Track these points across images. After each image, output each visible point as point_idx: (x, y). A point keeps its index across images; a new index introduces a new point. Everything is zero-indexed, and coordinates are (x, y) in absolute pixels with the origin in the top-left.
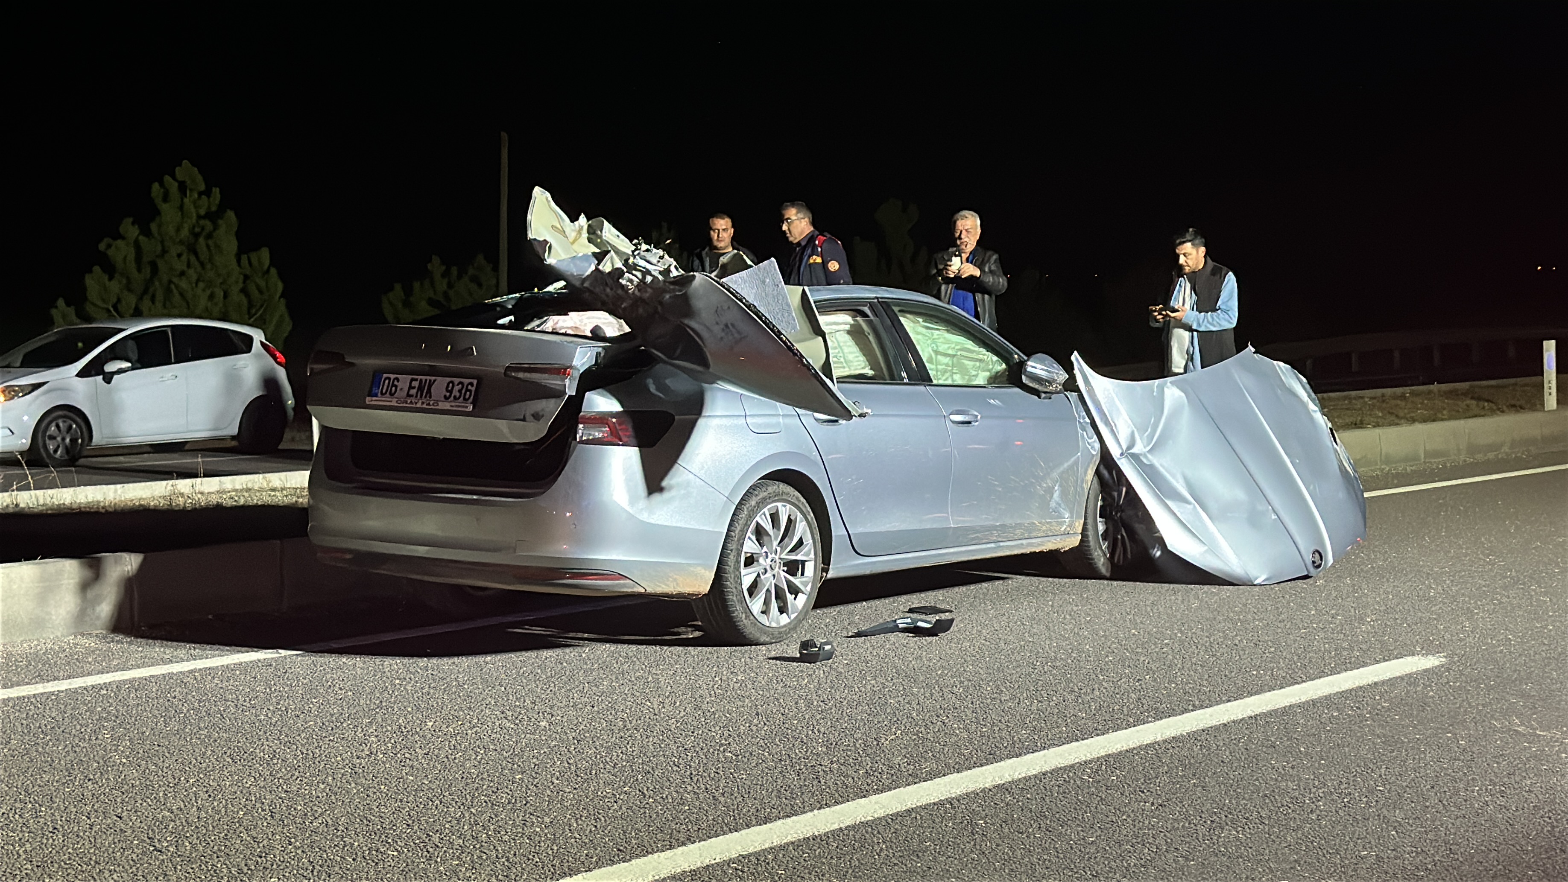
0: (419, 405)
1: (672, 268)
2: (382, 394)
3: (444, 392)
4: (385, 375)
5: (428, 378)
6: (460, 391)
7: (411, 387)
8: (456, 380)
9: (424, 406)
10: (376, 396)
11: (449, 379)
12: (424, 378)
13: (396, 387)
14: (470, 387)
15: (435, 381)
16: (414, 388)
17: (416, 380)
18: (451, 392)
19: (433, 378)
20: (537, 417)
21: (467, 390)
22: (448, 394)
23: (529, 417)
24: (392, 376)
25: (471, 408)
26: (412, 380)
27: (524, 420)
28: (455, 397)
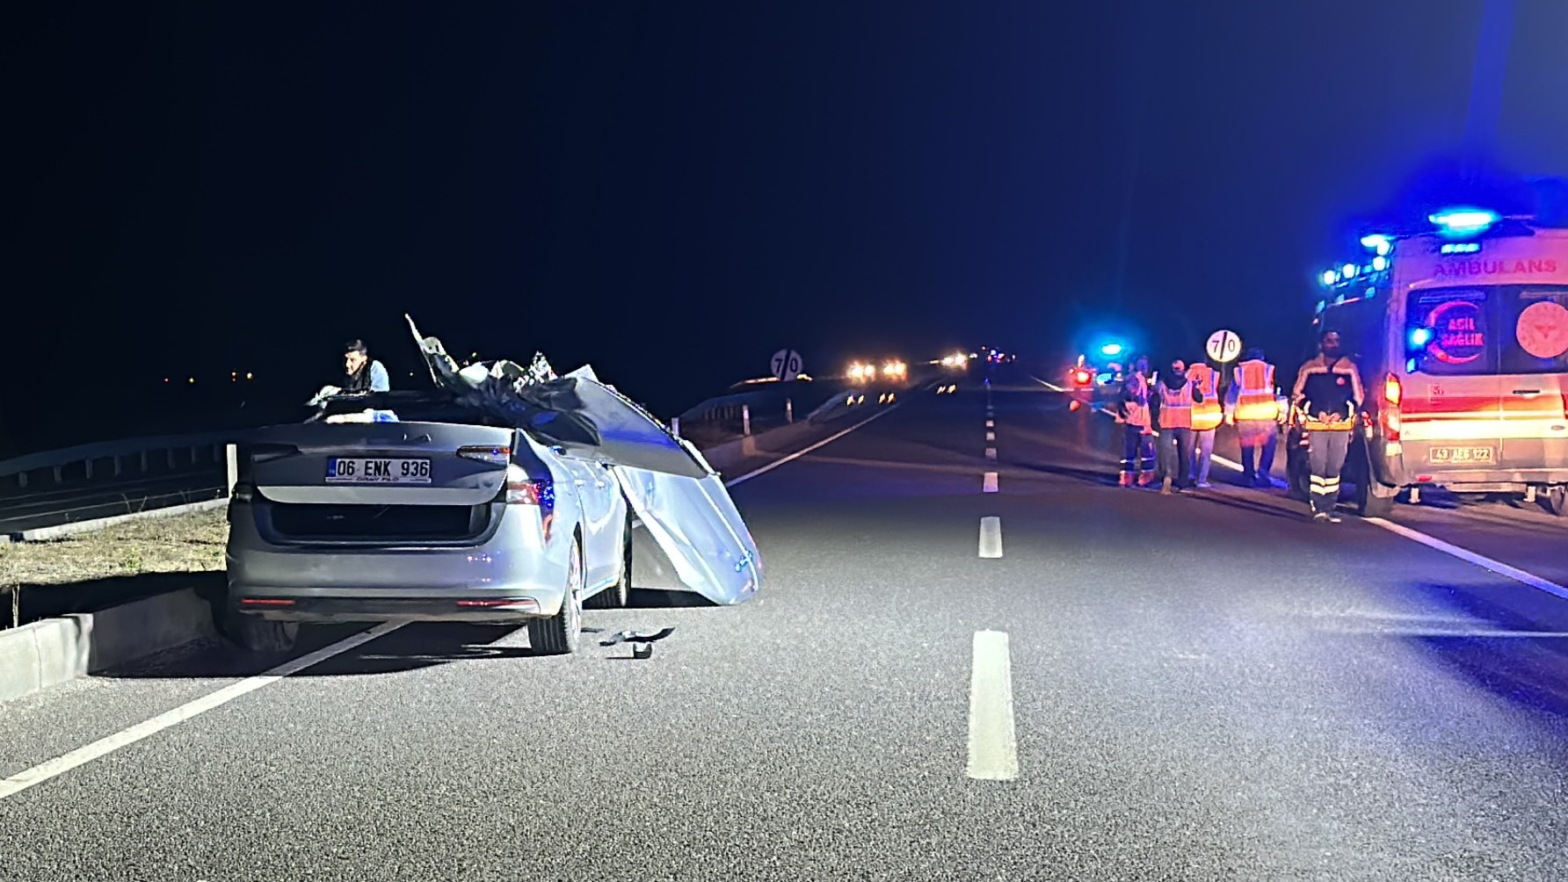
0: (379, 481)
1: (549, 374)
2: (339, 474)
3: (401, 470)
4: (339, 460)
5: (383, 460)
6: (416, 469)
7: (367, 468)
8: (411, 461)
9: (385, 481)
10: (334, 475)
11: (403, 460)
12: (378, 460)
13: (353, 468)
14: (424, 465)
15: (389, 462)
16: (371, 468)
17: (371, 462)
18: (408, 469)
19: (387, 460)
20: (488, 485)
21: (422, 468)
22: (405, 472)
23: (481, 485)
24: (347, 461)
25: (430, 481)
26: (367, 463)
27: (477, 487)
28: (412, 474)
